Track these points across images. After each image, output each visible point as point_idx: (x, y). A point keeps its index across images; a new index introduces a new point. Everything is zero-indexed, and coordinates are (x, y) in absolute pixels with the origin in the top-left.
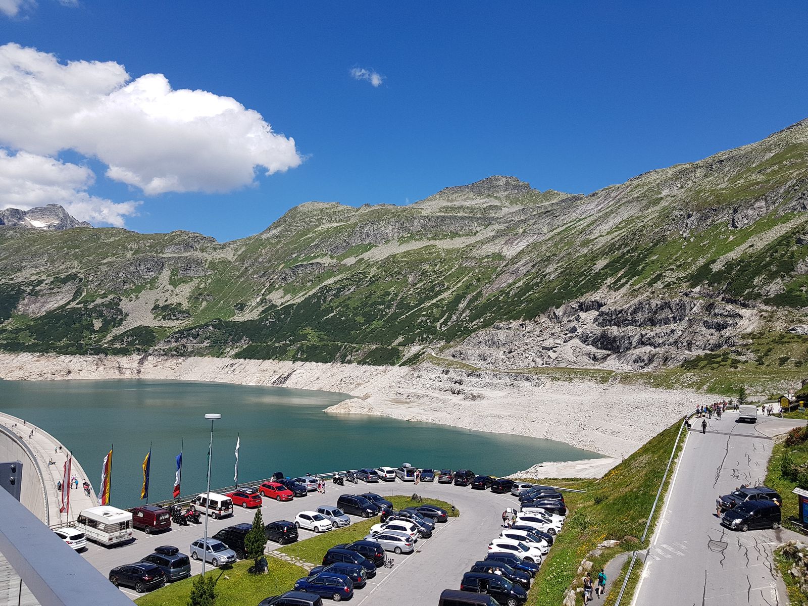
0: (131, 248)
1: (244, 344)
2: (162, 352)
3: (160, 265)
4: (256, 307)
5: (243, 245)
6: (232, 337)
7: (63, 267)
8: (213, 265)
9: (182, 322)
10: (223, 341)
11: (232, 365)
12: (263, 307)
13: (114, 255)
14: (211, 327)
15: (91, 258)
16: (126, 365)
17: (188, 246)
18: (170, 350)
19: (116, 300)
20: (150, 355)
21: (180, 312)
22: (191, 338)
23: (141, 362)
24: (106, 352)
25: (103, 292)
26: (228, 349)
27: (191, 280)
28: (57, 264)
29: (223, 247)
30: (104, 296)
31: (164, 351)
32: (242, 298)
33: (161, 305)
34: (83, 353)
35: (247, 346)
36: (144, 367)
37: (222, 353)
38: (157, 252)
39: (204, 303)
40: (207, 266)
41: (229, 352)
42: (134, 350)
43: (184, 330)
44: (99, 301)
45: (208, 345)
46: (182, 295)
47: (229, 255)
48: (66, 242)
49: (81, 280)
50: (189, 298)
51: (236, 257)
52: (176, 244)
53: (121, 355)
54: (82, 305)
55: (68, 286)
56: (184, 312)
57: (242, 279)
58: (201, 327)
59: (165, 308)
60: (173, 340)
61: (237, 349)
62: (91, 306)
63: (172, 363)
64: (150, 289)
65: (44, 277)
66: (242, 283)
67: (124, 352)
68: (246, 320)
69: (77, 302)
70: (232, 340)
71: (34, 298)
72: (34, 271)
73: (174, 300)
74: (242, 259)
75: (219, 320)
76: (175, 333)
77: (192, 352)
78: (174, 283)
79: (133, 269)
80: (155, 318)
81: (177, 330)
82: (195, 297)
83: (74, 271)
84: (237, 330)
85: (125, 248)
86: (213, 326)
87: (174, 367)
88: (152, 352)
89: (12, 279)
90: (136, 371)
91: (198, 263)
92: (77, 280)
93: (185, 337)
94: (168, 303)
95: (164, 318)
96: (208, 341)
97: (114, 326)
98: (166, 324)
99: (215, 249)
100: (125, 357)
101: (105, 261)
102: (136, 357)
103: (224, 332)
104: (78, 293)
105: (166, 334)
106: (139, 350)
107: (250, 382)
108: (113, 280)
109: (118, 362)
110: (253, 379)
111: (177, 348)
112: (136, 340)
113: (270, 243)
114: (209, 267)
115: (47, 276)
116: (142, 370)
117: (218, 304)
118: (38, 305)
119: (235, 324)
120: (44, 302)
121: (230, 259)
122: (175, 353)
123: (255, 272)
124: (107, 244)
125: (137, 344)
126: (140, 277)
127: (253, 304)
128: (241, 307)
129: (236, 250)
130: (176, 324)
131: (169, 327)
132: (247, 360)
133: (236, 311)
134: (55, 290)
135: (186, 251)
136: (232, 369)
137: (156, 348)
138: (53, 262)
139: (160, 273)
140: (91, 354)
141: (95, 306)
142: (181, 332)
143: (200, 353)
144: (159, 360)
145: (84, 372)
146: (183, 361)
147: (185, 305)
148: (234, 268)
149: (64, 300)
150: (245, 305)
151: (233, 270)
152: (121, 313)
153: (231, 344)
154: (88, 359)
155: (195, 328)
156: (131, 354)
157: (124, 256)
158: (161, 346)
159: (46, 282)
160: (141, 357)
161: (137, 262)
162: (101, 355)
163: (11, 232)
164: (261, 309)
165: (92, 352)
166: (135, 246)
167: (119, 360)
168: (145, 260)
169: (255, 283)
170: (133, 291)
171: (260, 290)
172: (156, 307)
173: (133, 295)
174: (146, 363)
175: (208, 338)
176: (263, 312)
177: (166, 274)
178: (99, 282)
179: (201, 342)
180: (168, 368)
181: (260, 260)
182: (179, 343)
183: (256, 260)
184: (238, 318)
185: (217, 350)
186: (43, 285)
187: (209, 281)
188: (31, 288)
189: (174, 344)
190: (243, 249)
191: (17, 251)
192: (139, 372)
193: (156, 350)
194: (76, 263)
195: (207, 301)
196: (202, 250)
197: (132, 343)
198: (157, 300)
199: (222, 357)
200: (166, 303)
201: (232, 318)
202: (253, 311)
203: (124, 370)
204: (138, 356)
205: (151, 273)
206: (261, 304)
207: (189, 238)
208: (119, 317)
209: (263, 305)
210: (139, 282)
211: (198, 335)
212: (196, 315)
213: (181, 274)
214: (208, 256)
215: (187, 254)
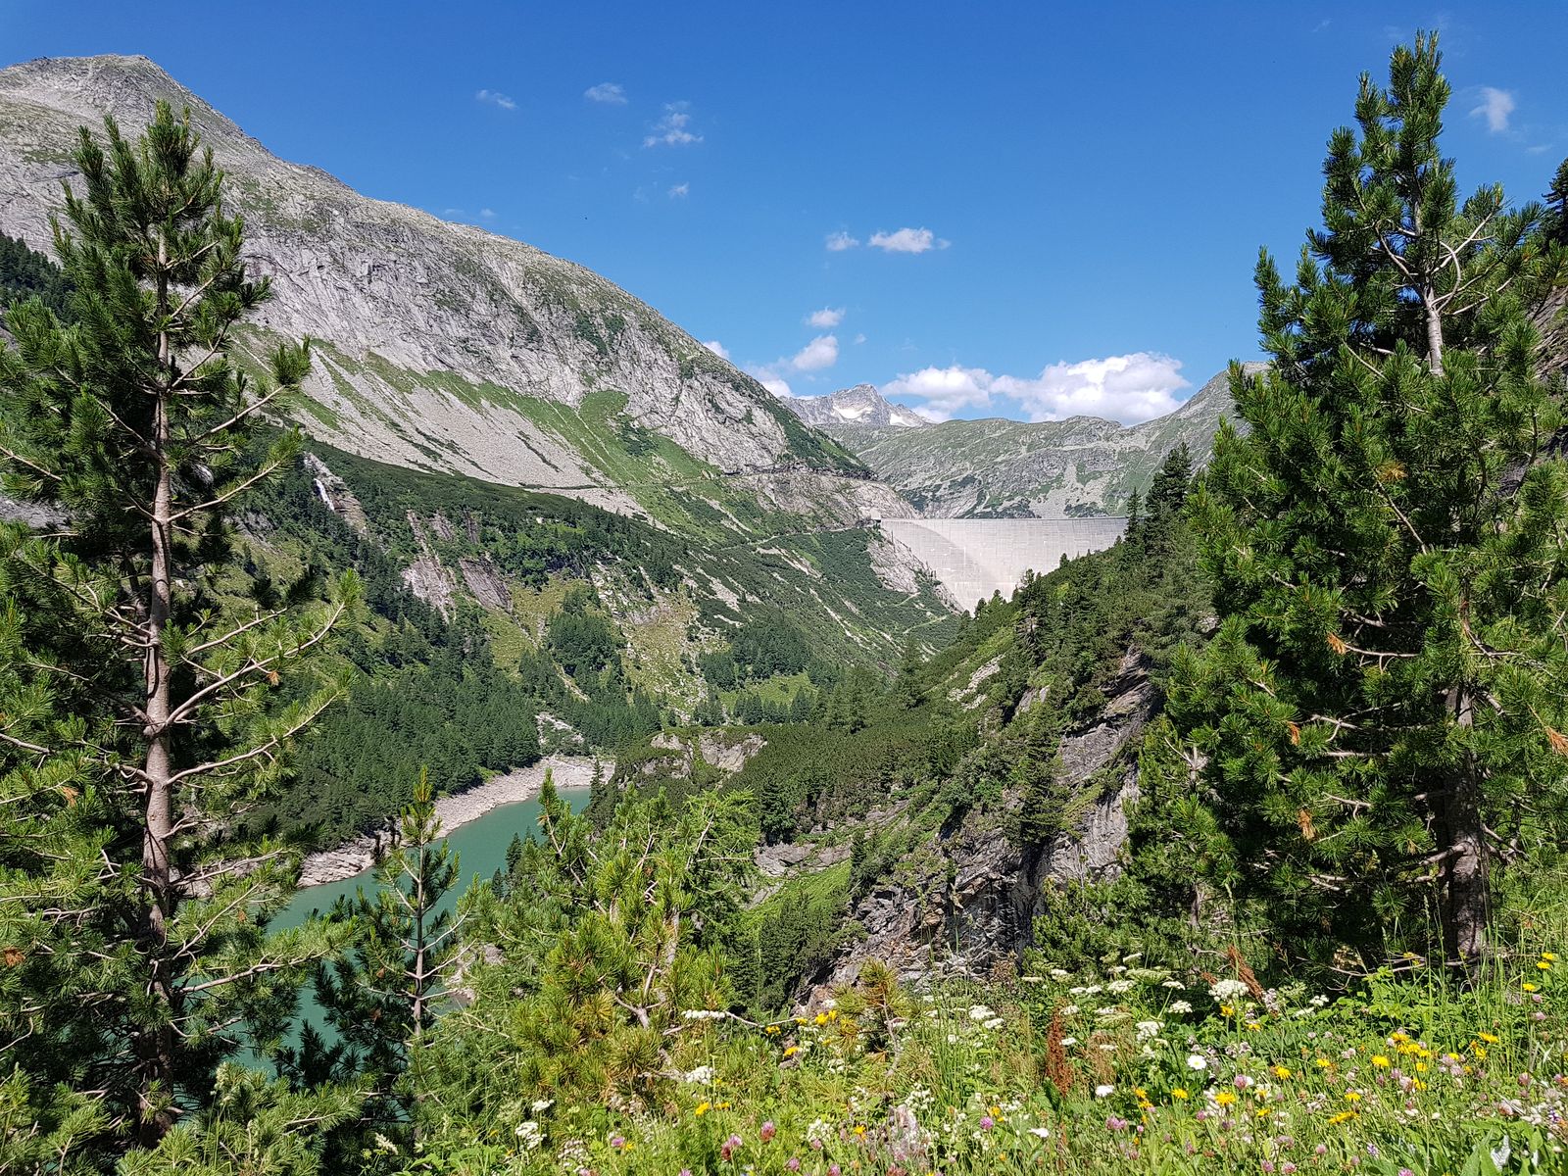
0: (1023, 442)
3: (1064, 460)
5: (1156, 429)
7: (954, 469)
8: (1123, 457)
13: (1007, 452)
15: (982, 457)
17: (1091, 436)
19: (1023, 502)
21: (1097, 511)
25: (1008, 494)
27: (1102, 476)
28: (947, 466)
29: (1132, 432)
30: (1010, 498)
33: (1073, 505)
38: (1056, 446)
39: (1121, 501)
40: (1116, 458)
44: (1006, 504)
46: (1094, 493)
47: (1140, 442)
48: (947, 440)
49: (980, 482)
50: (1104, 496)
51: (1149, 444)
52: (1076, 434)
54: (990, 509)
55: (968, 490)
56: (1101, 511)
59: (1079, 508)
64: (1058, 488)
65: (938, 482)
69: (983, 505)
72: (924, 475)
73: (1086, 500)
74: (1158, 446)
78: (1083, 479)
79: (1036, 467)
82: (1110, 495)
83: (969, 472)
85: (1015, 443)
89: (906, 485)
91: (1106, 454)
92: (977, 482)
94: (1081, 502)
99: (1122, 436)
101: (999, 460)
104: (981, 497)
108: (1016, 480)
113: (1190, 423)
114: (1118, 459)
115: (942, 481)
118: (943, 511)
120: (948, 509)
121: (1142, 447)
124: (994, 439)
126: (1045, 475)
129: (1149, 436)
134: (955, 495)
135: (1089, 441)
138: (941, 464)
139: (1065, 469)
141: (1005, 510)
147: (1101, 505)
148: (1149, 458)
149: (969, 504)
151: (1149, 460)
157: (1019, 453)
159: (943, 487)
166: (1028, 440)
170: (1040, 491)
172: (1069, 508)
173: (1041, 496)
177: (1072, 469)
178: (1000, 483)
187: (1122, 475)
190: (1157, 434)
191: (896, 454)
194: (968, 465)
195: (1124, 497)
196: (1108, 440)
198: (1068, 500)
200: (1079, 503)
205: (1056, 470)
207: (1090, 424)
210: (1044, 481)
213: (1089, 469)
214: (1116, 446)
215: (1092, 445)
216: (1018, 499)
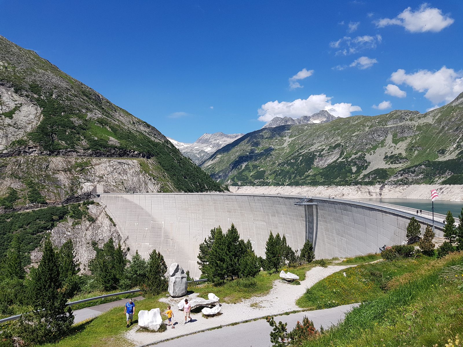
0: (367, 125)
1: (448, 175)
2: (393, 183)
3: (386, 132)
4: (453, 151)
5: (439, 113)
6: (438, 171)
7: (333, 140)
8: (419, 128)
9: (403, 164)
10: (432, 174)
11: (441, 189)
12: (459, 150)
13: (359, 130)
14: (423, 166)
15: (347, 134)
16: (373, 191)
17: (402, 119)
18: (398, 181)
19: (363, 155)
20: (386, 185)
21: (401, 158)
22: (410, 173)
23: (381, 189)
24: (361, 183)
25: (355, 151)
26: (437, 179)
27: (406, 139)
28: (330, 139)
29: (425, 116)
30: (356, 153)
31: (394, 182)
32: (442, 146)
33: (389, 156)
34: (350, 185)
35: (450, 176)
36: (383, 192)
37: (432, 182)
38: (383, 125)
39: (416, 152)
40: (415, 129)
41: (437, 181)
42: (376, 182)
43: (406, 169)
44: (353, 156)
45: (422, 177)
46: (401, 148)
47: (430, 120)
48: (333, 127)
49: (343, 146)
50: (406, 150)
51: (434, 121)
52: (394, 119)
53: (370, 185)
54: (345, 160)
55: (337, 150)
56: (404, 158)
57: (441, 134)
58: (416, 166)
59: (391, 157)
60: (399, 175)
61: (443, 179)
62: (349, 160)
63: (400, 189)
64: (382, 147)
65: (324, 147)
66: (441, 137)
67: (371, 183)
68: (447, 160)
69: (342, 158)
70: (439, 173)
71: (321, 158)
72: (319, 144)
73: (396, 152)
74: (439, 121)
75: (428, 161)
76: (400, 171)
77: (412, 182)
78: (395, 142)
79: (370, 137)
80: (386, 163)
81: (401, 169)
82: (410, 149)
83: (339, 142)
84: (441, 167)
85: (364, 126)
86: (425, 165)
87: (401, 191)
88: (387, 183)
89: (310, 150)
90: (379, 194)
91: (409, 128)
92: (341, 146)
93: (406, 173)
95: (392, 163)
96: (422, 175)
97: (363, 170)
98: (393, 166)
99: (419, 118)
100: (372, 186)
101: (354, 135)
102: (378, 186)
103: (433, 168)
104: (342, 153)
105: (394, 172)
106: (379, 182)
107: (456, 199)
108: (360, 144)
109: (368, 189)
110: (458, 197)
111: (402, 180)
112: (377, 176)
113: (459, 108)
114: (417, 130)
115: (326, 147)
116: (382, 194)
117: (425, 152)
118: (323, 161)
119: (440, 163)
120: (326, 160)
121: (430, 122)
122: (401, 183)
123: (450, 129)
124: (354, 125)
125: (378, 179)
126: (375, 140)
127: (451, 149)
128: (443, 152)
129: (434, 116)
130: (400, 166)
131: (395, 168)
132: (452, 185)
133: (439, 155)
134: (330, 153)
135: (400, 122)
136: (441, 191)
137: (389, 180)
138: (327, 138)
139: (386, 137)
140: (353, 185)
141: (352, 159)
142: (404, 170)
143: (417, 182)
144: (392, 187)
145: (350, 195)
146: (407, 187)
147: (404, 154)
148: (434, 128)
149: (335, 158)
150: (445, 150)
151: (433, 129)
152: (367, 162)
153: (438, 175)
154: (352, 188)
155: (413, 167)
156: (375, 184)
157: (364, 130)
158: (392, 179)
159: (325, 149)
160: (381, 186)
161: (372, 132)
162: (359, 185)
163: (306, 127)
164: (457, 152)
165: (354, 184)
166: (370, 124)
167: (368, 188)
168: (376, 130)
169: (451, 135)
170: (371, 149)
171: (456, 139)
172: (386, 157)
173: (372, 152)
174: (384, 189)
175: (422, 173)
176: (459, 154)
177: (390, 137)
178: (352, 146)
179: (418, 175)
180: (398, 192)
181: (453, 120)
182: (403, 176)
183: (449, 120)
184: (441, 159)
185: (429, 179)
186: (324, 151)
187: (418, 138)
188: (319, 153)
189: (400, 178)
190: (440, 115)
191: (310, 135)
192: (381, 194)
193: (390, 182)
194: (339, 138)
195: (418, 150)
196: (411, 120)
197: (375, 178)
198: (386, 153)
199: (433, 184)
200: (392, 154)
201: (437, 160)
202: (452, 154)
203: (372, 193)
204: (379, 186)
205: (381, 138)
206: (457, 148)
207: (402, 114)
208: (366, 164)
209: (459, 149)
210: (374, 144)
211: (415, 171)
212: (412, 159)
213: (399, 136)
214: (415, 123)
215: (402, 124)
216: (360, 153)
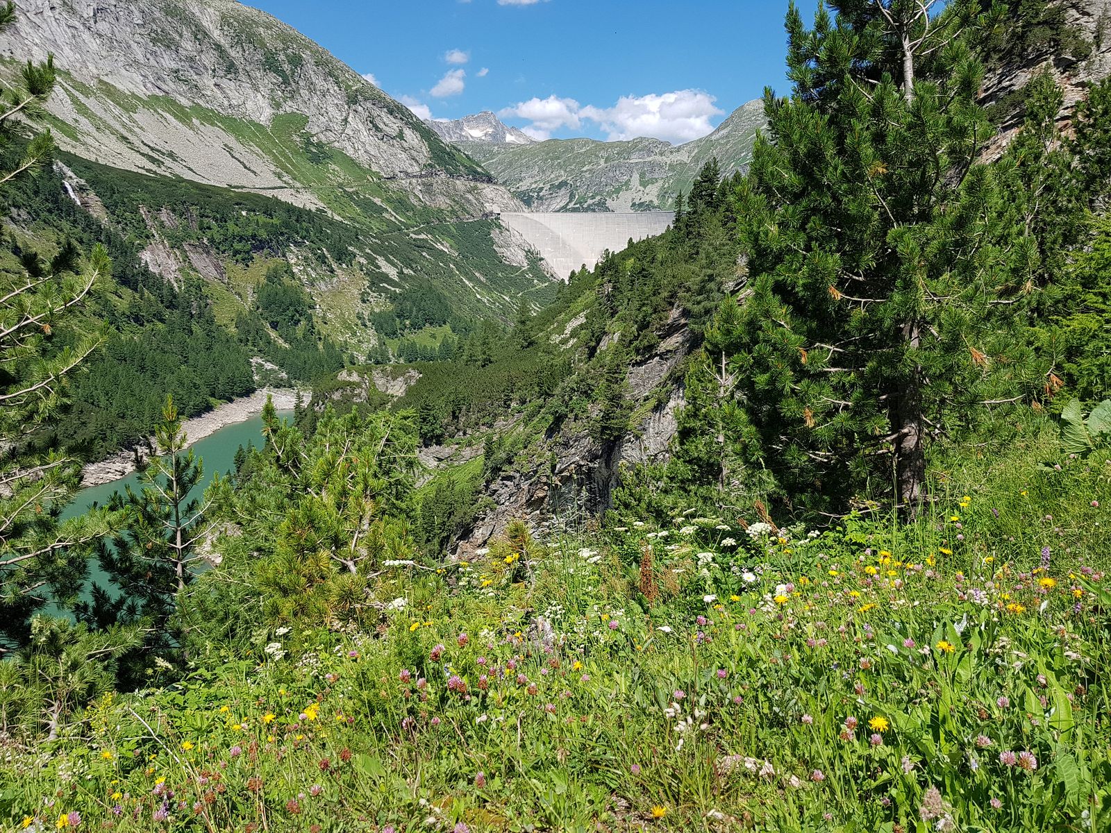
0: (602, 156)
3: (630, 169)
5: (695, 147)
7: (552, 176)
8: (672, 167)
13: (590, 163)
15: (573, 167)
17: (650, 152)
19: (602, 200)
21: (654, 207)
27: (657, 181)
28: (548, 173)
29: (678, 150)
30: (593, 197)
33: (637, 203)
38: (625, 159)
39: (670, 200)
40: (667, 168)
44: (590, 202)
46: (651, 194)
47: (684, 157)
48: (548, 154)
49: (571, 185)
50: (658, 196)
51: (690, 159)
52: (639, 150)
55: (563, 191)
56: (656, 207)
59: (641, 205)
62: (585, 206)
64: (626, 190)
65: (541, 185)
69: (573, 203)
71: (540, 202)
72: (531, 180)
73: (646, 199)
78: (644, 184)
79: (611, 174)
82: (663, 195)
83: (563, 178)
85: (597, 156)
89: (518, 188)
91: (660, 166)
92: (568, 186)
94: (642, 201)
95: (642, 212)
99: (672, 152)
101: (584, 169)
104: (572, 196)
108: (597, 184)
113: (720, 144)
114: (669, 169)
115: (544, 184)
118: (545, 207)
120: (549, 205)
121: (686, 160)
124: (581, 154)
126: (617, 180)
129: (690, 152)
134: (554, 195)
135: (648, 156)
138: (543, 172)
139: (631, 176)
141: (589, 206)
147: (656, 202)
148: (691, 168)
149: (563, 202)
151: (689, 170)
152: (608, 210)
157: (598, 164)
159: (545, 189)
161: (613, 169)
166: (605, 155)
168: (618, 166)
170: (614, 192)
172: (634, 205)
173: (614, 196)
177: (636, 177)
178: (586, 187)
186: (544, 191)
187: (671, 181)
188: (536, 194)
190: (696, 151)
191: (510, 164)
194: (562, 172)
196: (661, 155)
198: (633, 199)
205: (625, 177)
207: (649, 143)
210: (616, 185)
212: (665, 209)
213: (648, 176)
214: (667, 159)
215: (650, 159)
216: (598, 198)
